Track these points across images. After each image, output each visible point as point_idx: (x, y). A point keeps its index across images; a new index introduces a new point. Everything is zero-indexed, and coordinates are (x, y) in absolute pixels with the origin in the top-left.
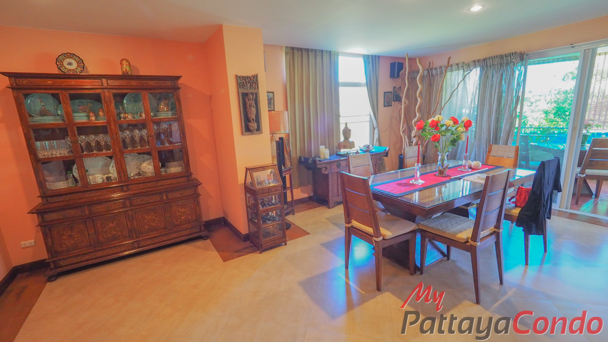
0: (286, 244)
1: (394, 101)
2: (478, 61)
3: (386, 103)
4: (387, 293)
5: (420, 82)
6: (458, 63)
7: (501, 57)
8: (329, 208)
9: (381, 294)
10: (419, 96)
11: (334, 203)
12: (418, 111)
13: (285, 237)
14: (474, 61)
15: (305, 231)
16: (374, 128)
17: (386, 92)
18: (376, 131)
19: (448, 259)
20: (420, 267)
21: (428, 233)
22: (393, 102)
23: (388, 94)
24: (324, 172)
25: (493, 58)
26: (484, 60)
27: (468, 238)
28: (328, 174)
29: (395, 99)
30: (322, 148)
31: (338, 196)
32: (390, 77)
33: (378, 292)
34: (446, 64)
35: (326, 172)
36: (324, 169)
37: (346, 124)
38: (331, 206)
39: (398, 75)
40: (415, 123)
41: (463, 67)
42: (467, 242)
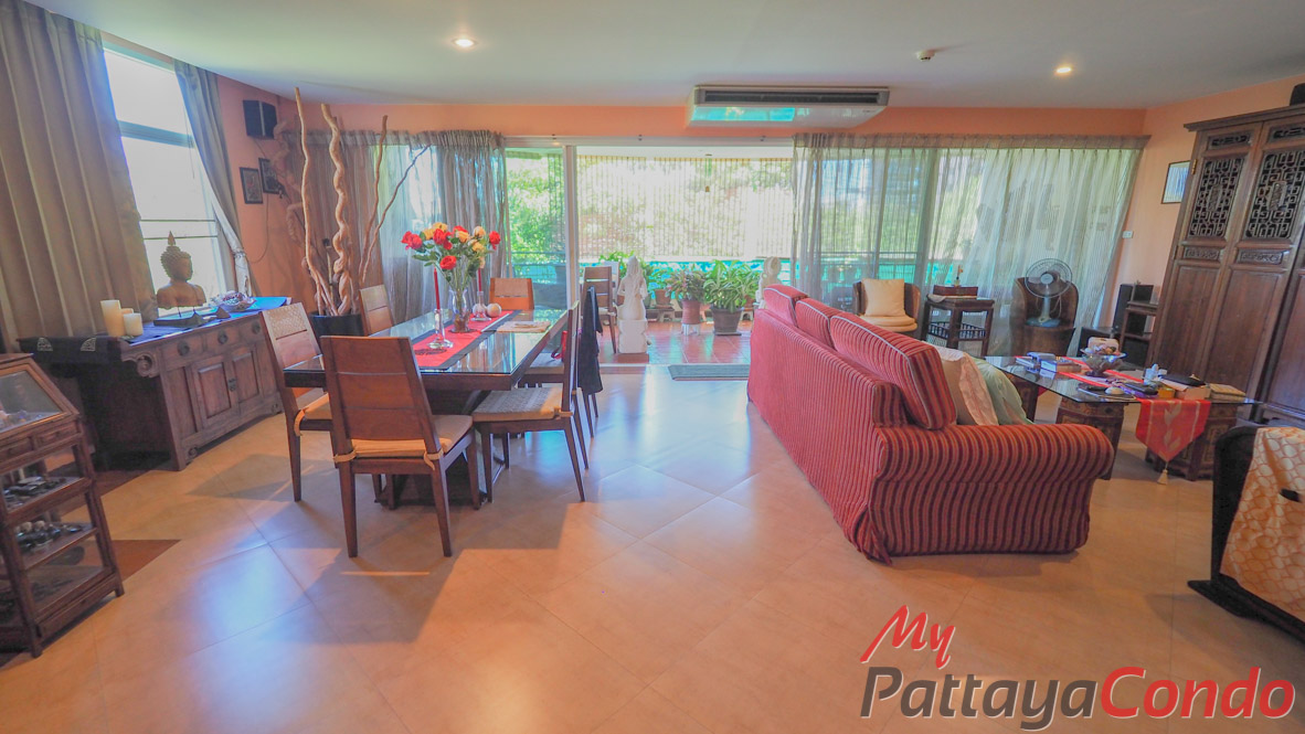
0: (119, 593)
1: (265, 191)
2: (433, 134)
3: (248, 196)
4: (465, 551)
5: (337, 156)
6: (396, 129)
7: (470, 134)
8: (176, 468)
9: (457, 558)
10: (339, 186)
11: (190, 454)
12: (341, 218)
13: (114, 570)
14: (426, 133)
15: (150, 542)
16: (233, 256)
17: (245, 169)
18: (240, 261)
19: (507, 466)
20: (485, 491)
21: (493, 425)
22: (264, 195)
23: (251, 173)
24: (144, 374)
25: (457, 133)
26: (443, 133)
27: (556, 410)
28: (158, 377)
29: (267, 188)
30: (111, 306)
31: (196, 431)
32: (249, 134)
33: (449, 560)
34: (379, 128)
35: (152, 372)
36: (144, 364)
37: (171, 239)
38: (181, 460)
39: (270, 134)
40: (339, 242)
41: (407, 139)
42: (556, 416)
